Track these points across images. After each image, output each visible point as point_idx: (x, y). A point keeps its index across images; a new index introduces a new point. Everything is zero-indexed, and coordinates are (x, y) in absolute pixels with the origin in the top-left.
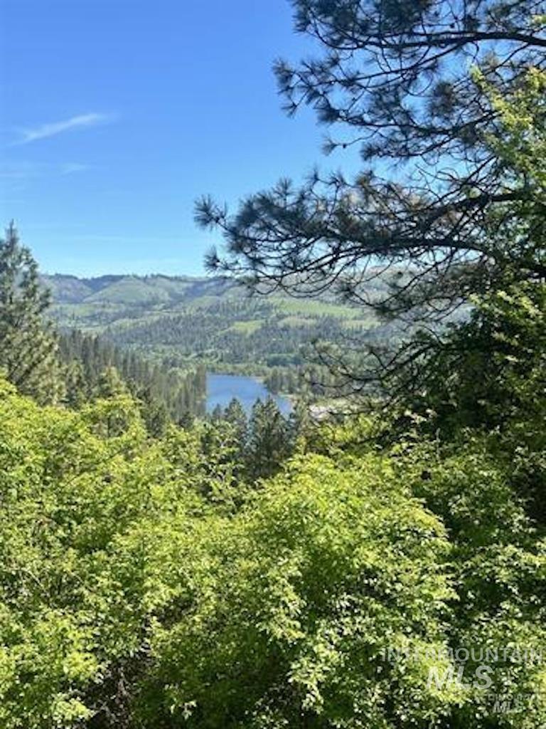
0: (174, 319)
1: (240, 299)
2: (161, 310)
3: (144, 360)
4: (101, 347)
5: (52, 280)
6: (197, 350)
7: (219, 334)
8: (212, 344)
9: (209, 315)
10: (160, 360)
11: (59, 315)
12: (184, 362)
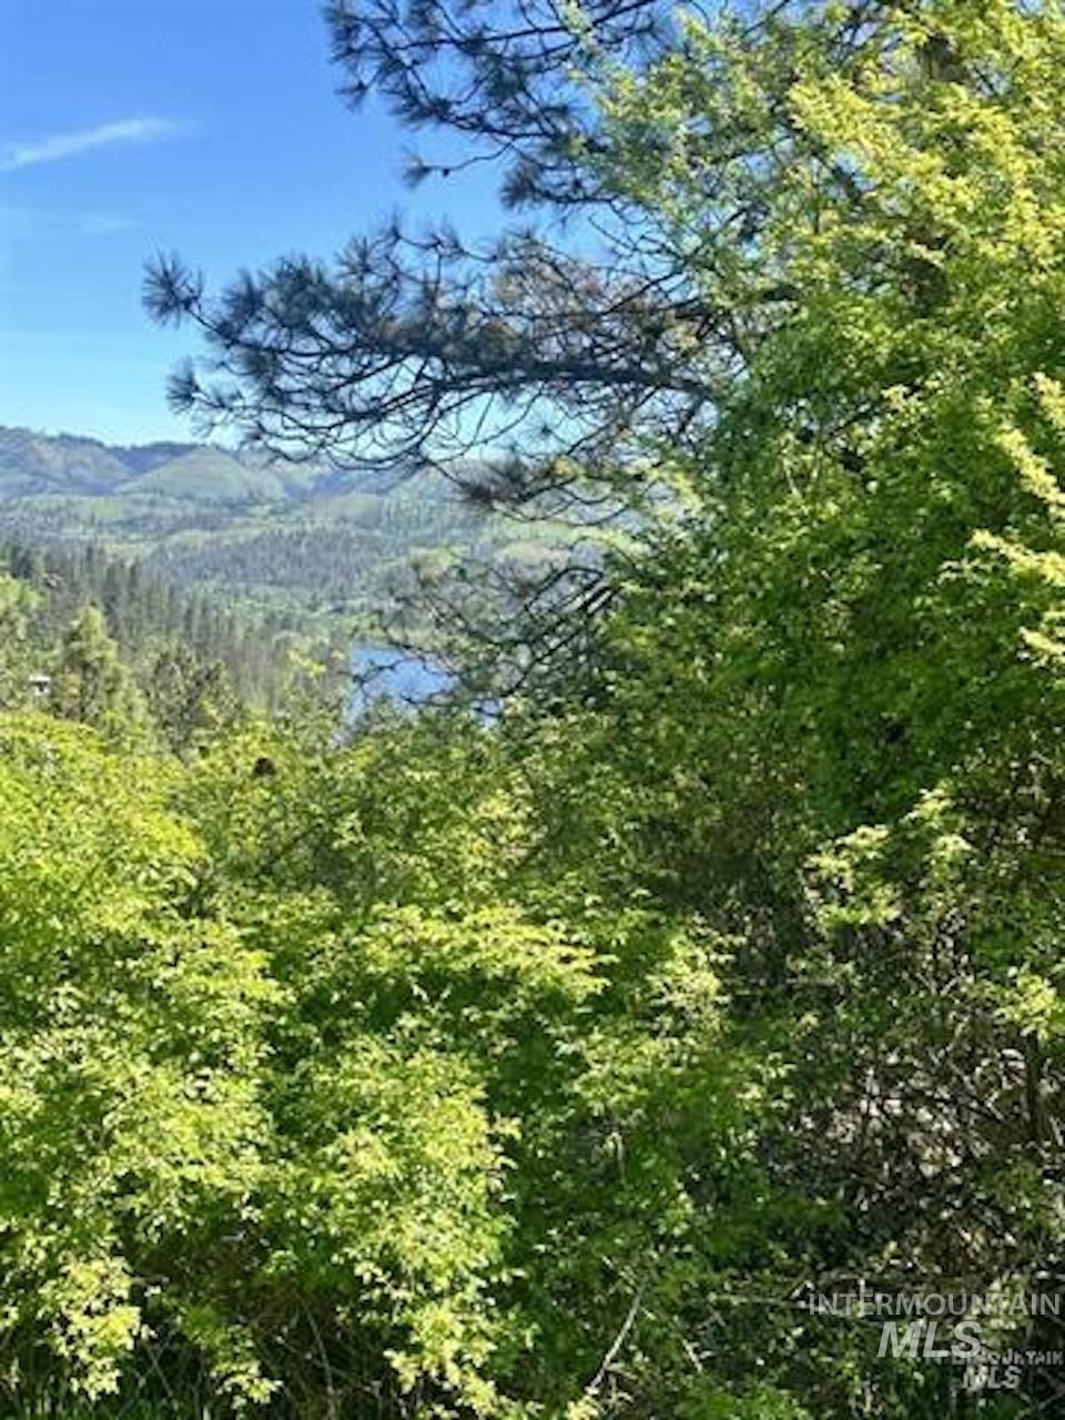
0: (291, 536)
1: (421, 503)
2: (265, 518)
3: (228, 613)
4: (144, 583)
5: (55, 445)
6: (333, 599)
7: (377, 569)
8: (363, 588)
9: (363, 532)
10: (260, 614)
11: (64, 514)
12: (309, 621)
